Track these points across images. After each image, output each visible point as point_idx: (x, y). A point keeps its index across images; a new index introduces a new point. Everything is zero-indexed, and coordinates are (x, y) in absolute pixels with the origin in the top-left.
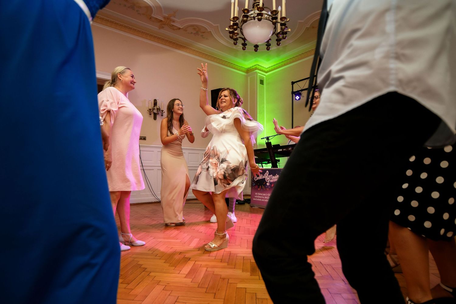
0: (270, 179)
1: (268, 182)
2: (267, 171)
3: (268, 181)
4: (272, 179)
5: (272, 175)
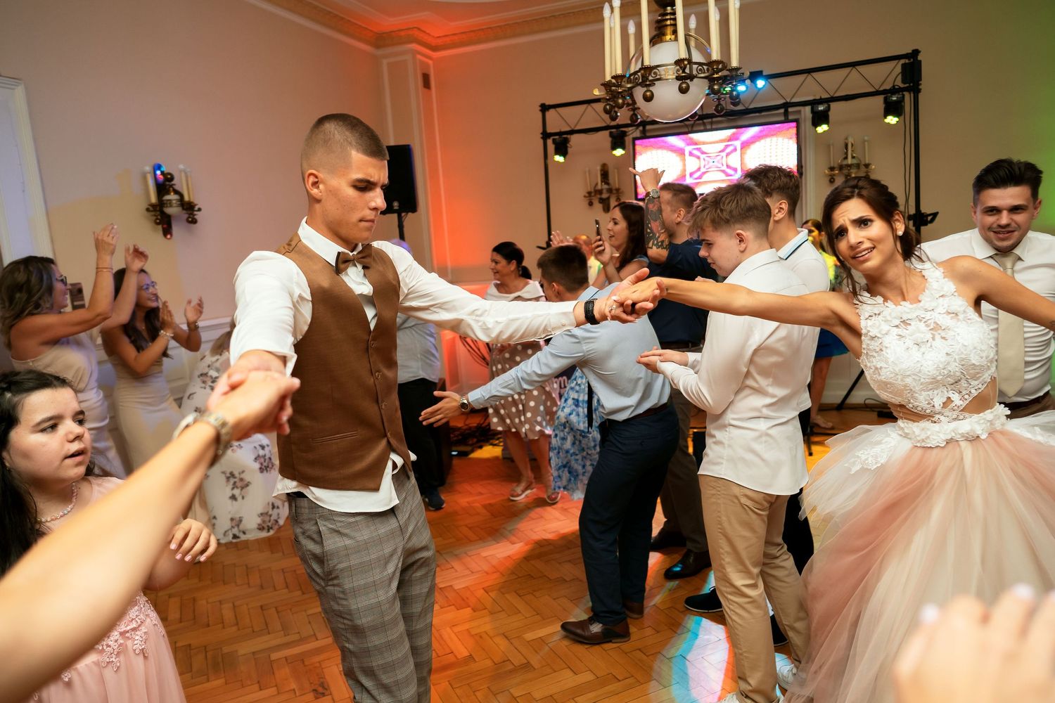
5: (565, 378)
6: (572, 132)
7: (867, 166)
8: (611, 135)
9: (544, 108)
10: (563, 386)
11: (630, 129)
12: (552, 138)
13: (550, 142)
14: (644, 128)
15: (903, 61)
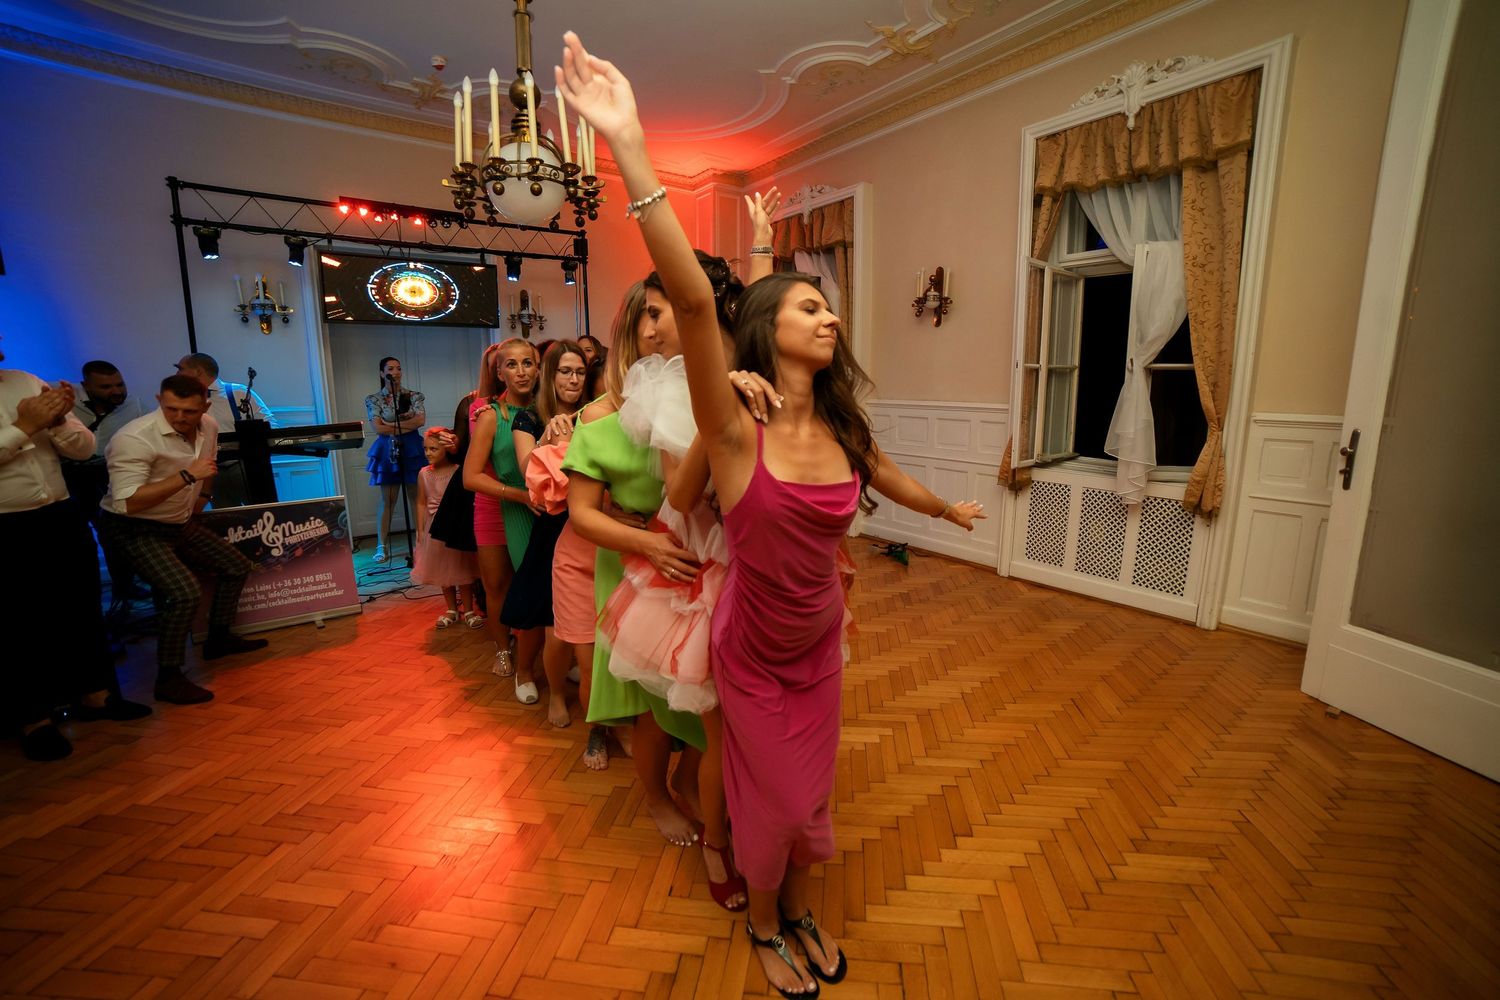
0: (284, 536)
1: (279, 544)
2: (267, 514)
3: (274, 543)
4: (291, 534)
5: (290, 523)
6: (226, 225)
7: (541, 318)
8: (287, 241)
9: (174, 184)
10: (287, 534)
11: (313, 239)
12: (191, 227)
13: (188, 231)
14: (330, 242)
15: (575, 237)
